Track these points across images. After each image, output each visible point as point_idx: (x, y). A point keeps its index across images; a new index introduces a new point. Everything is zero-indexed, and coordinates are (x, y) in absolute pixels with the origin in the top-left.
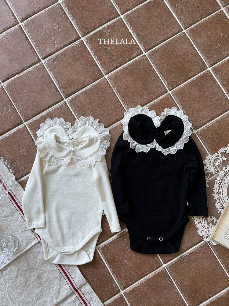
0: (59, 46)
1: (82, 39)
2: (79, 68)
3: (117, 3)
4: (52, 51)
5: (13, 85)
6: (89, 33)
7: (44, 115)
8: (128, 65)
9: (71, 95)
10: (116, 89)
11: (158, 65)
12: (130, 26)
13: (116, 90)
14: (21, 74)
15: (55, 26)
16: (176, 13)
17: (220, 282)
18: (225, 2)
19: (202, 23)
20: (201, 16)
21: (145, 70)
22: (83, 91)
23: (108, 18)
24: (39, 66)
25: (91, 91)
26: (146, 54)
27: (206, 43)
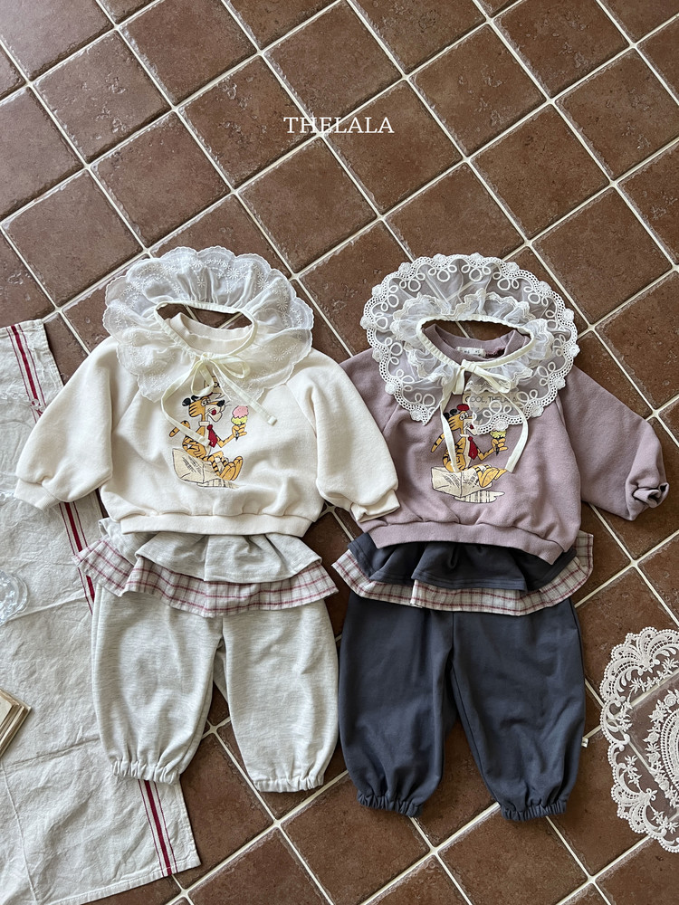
1: (175, 109)
3: (248, 23)
4: (108, 143)
5: (25, 224)
6: (190, 95)
8: (284, 163)
9: (159, 240)
11: (351, 159)
14: (40, 200)
16: (385, 37)
18: (494, 6)
19: (443, 56)
20: (441, 41)
21: (323, 173)
23: (231, 59)
24: (79, 178)
26: (322, 135)
27: (456, 103)
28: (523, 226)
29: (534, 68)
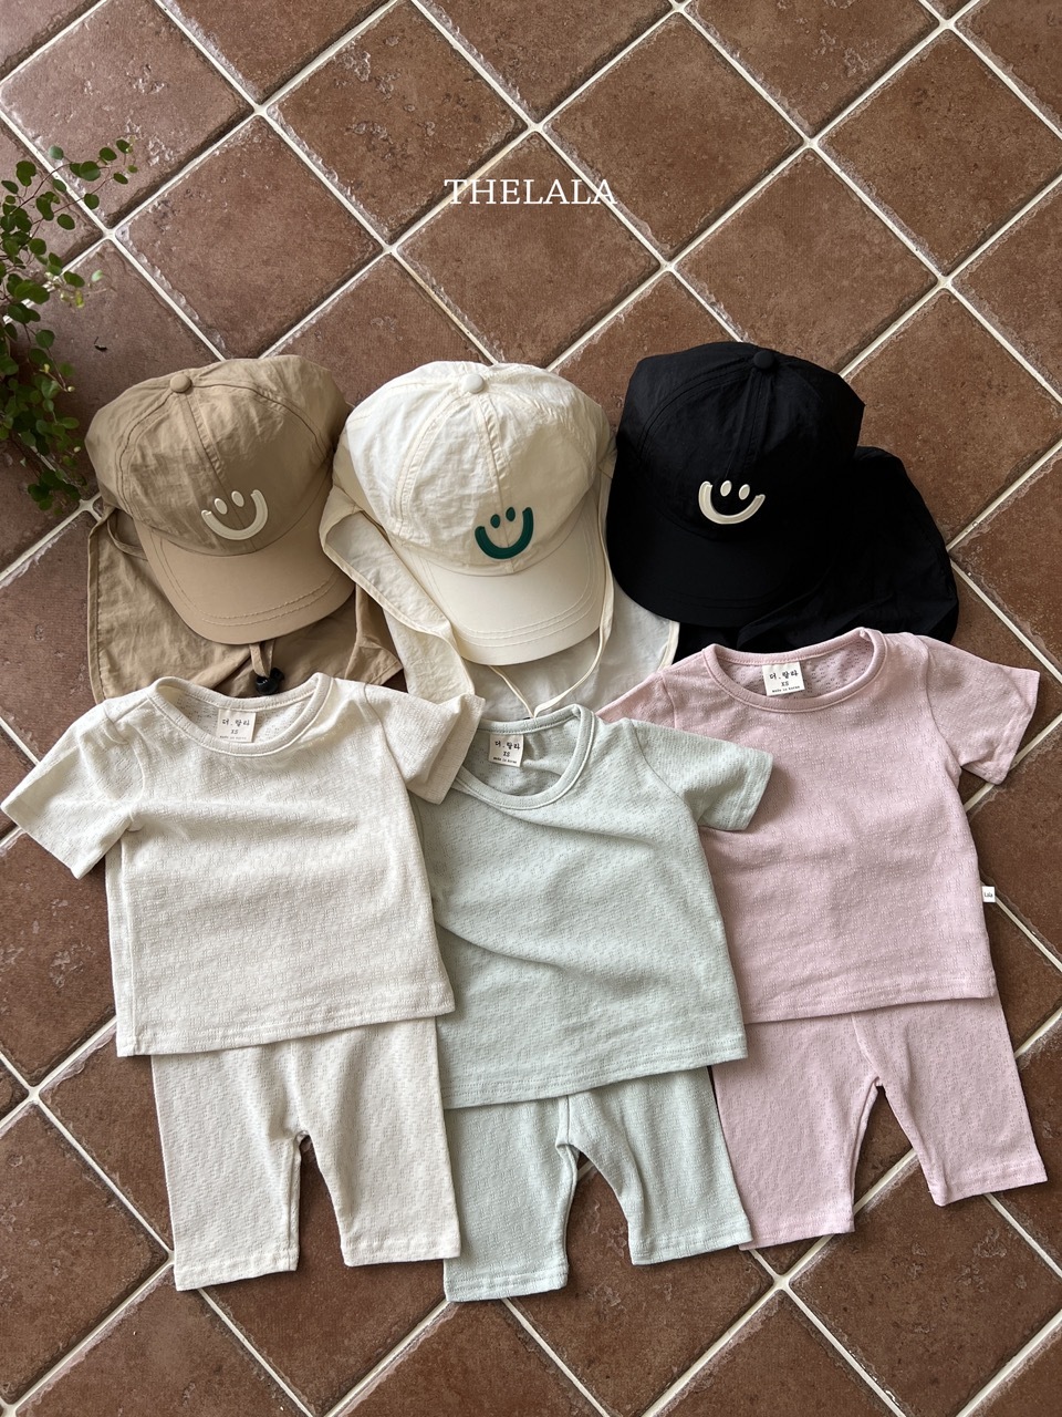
0: (167, 157)
2: (272, 234)
10: (447, 292)
12: (450, 24)
13: (446, 298)
15: (136, 79)
17: (1027, 992)
22: (307, 326)
25: (342, 320)
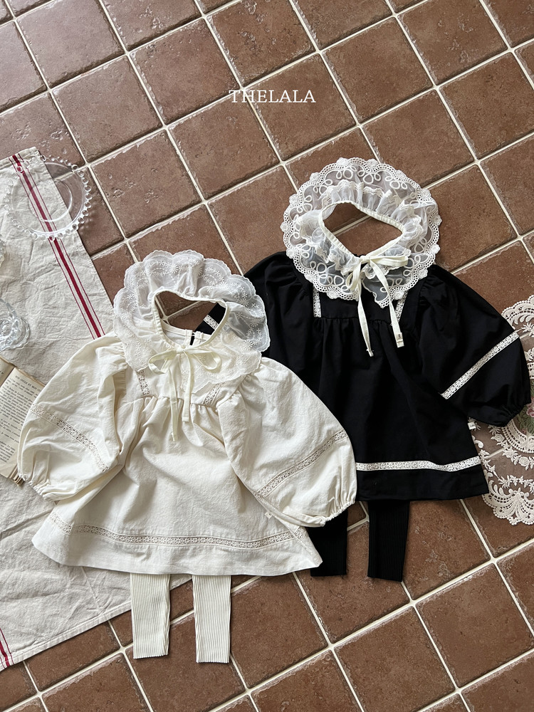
1: (204, 17)
4: (147, 36)
5: (70, 93)
6: (218, 6)
7: (124, 152)
8: (286, 71)
9: (176, 119)
11: (341, 75)
14: (86, 75)
21: (317, 82)
24: (121, 61)
26: (321, 53)
27: (434, 41)
28: (476, 147)
29: (501, 21)
